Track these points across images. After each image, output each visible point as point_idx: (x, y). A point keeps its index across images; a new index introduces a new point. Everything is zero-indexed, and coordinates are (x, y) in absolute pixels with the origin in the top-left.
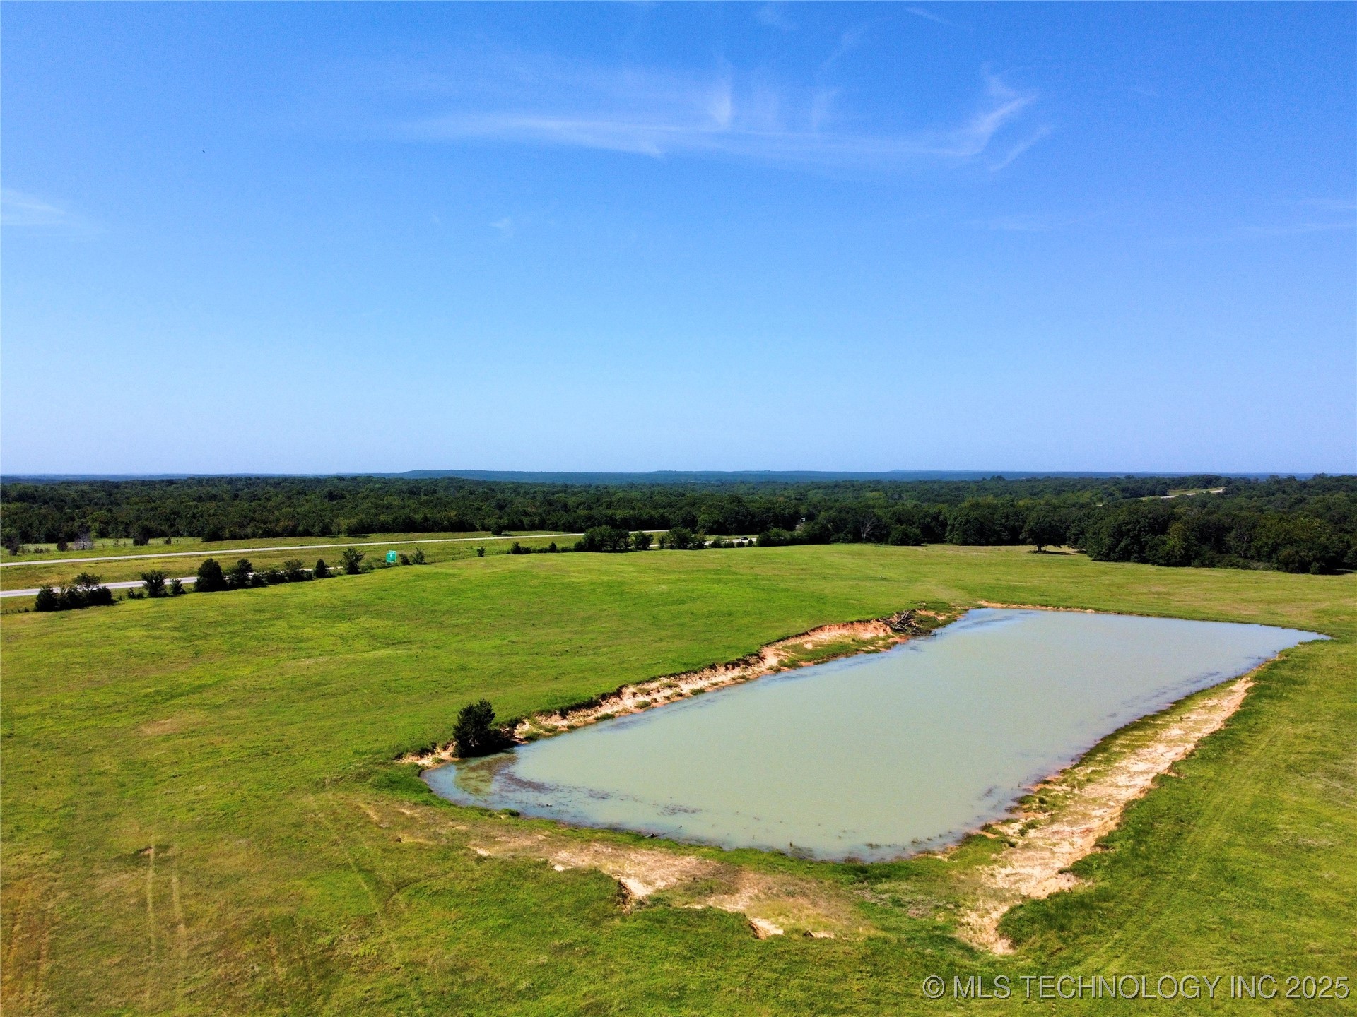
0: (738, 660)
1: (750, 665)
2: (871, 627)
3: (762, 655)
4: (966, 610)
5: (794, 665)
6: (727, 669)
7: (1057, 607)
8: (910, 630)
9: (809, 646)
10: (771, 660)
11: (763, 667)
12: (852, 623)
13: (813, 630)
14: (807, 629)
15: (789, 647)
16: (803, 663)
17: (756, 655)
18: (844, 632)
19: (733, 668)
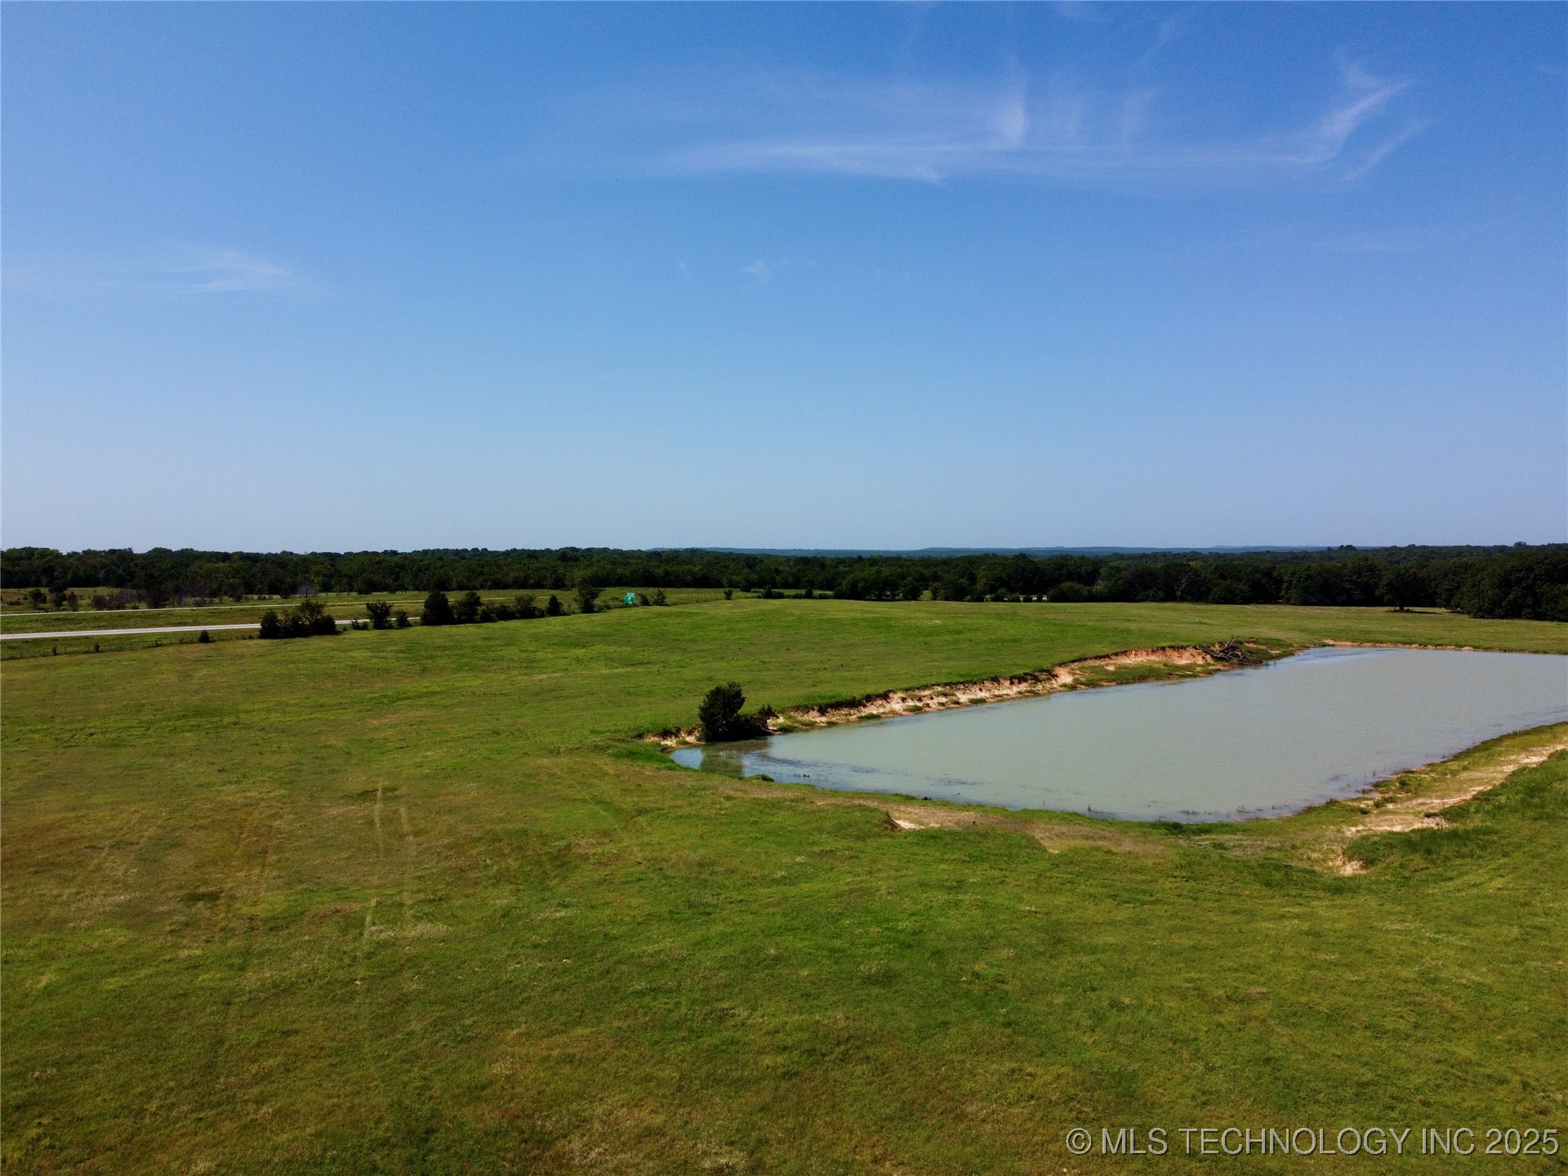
0: (1026, 674)
1: (1040, 681)
2: (1187, 654)
3: (1054, 673)
4: (1308, 648)
5: (1092, 684)
6: (1012, 683)
8: (1235, 660)
9: (1111, 668)
10: (1065, 678)
11: (1055, 684)
12: (1163, 649)
13: (1116, 654)
14: (1110, 653)
15: (1086, 668)
16: (1104, 684)
17: (1046, 671)
18: (1153, 658)
19: (1020, 683)
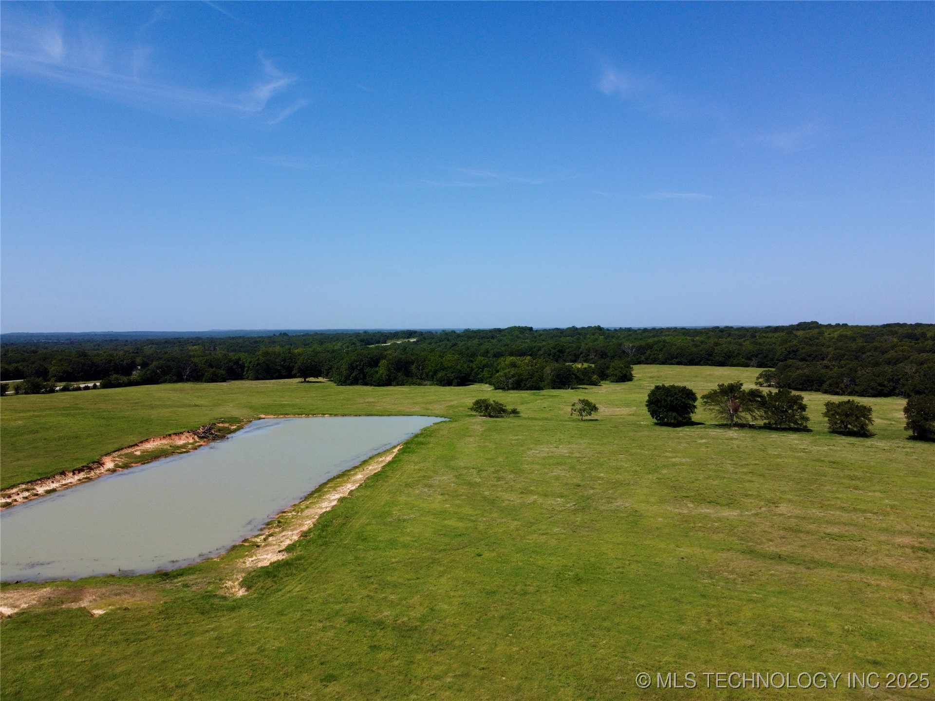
0: (83, 467)
1: (93, 469)
2: (183, 437)
3: (102, 462)
4: (251, 421)
5: (126, 466)
6: (74, 474)
7: (307, 415)
8: (211, 437)
9: (138, 453)
10: (109, 464)
11: (103, 470)
12: (170, 435)
13: (142, 442)
14: (136, 442)
15: (123, 455)
16: (133, 465)
17: (97, 462)
18: (164, 442)
19: (79, 473)
